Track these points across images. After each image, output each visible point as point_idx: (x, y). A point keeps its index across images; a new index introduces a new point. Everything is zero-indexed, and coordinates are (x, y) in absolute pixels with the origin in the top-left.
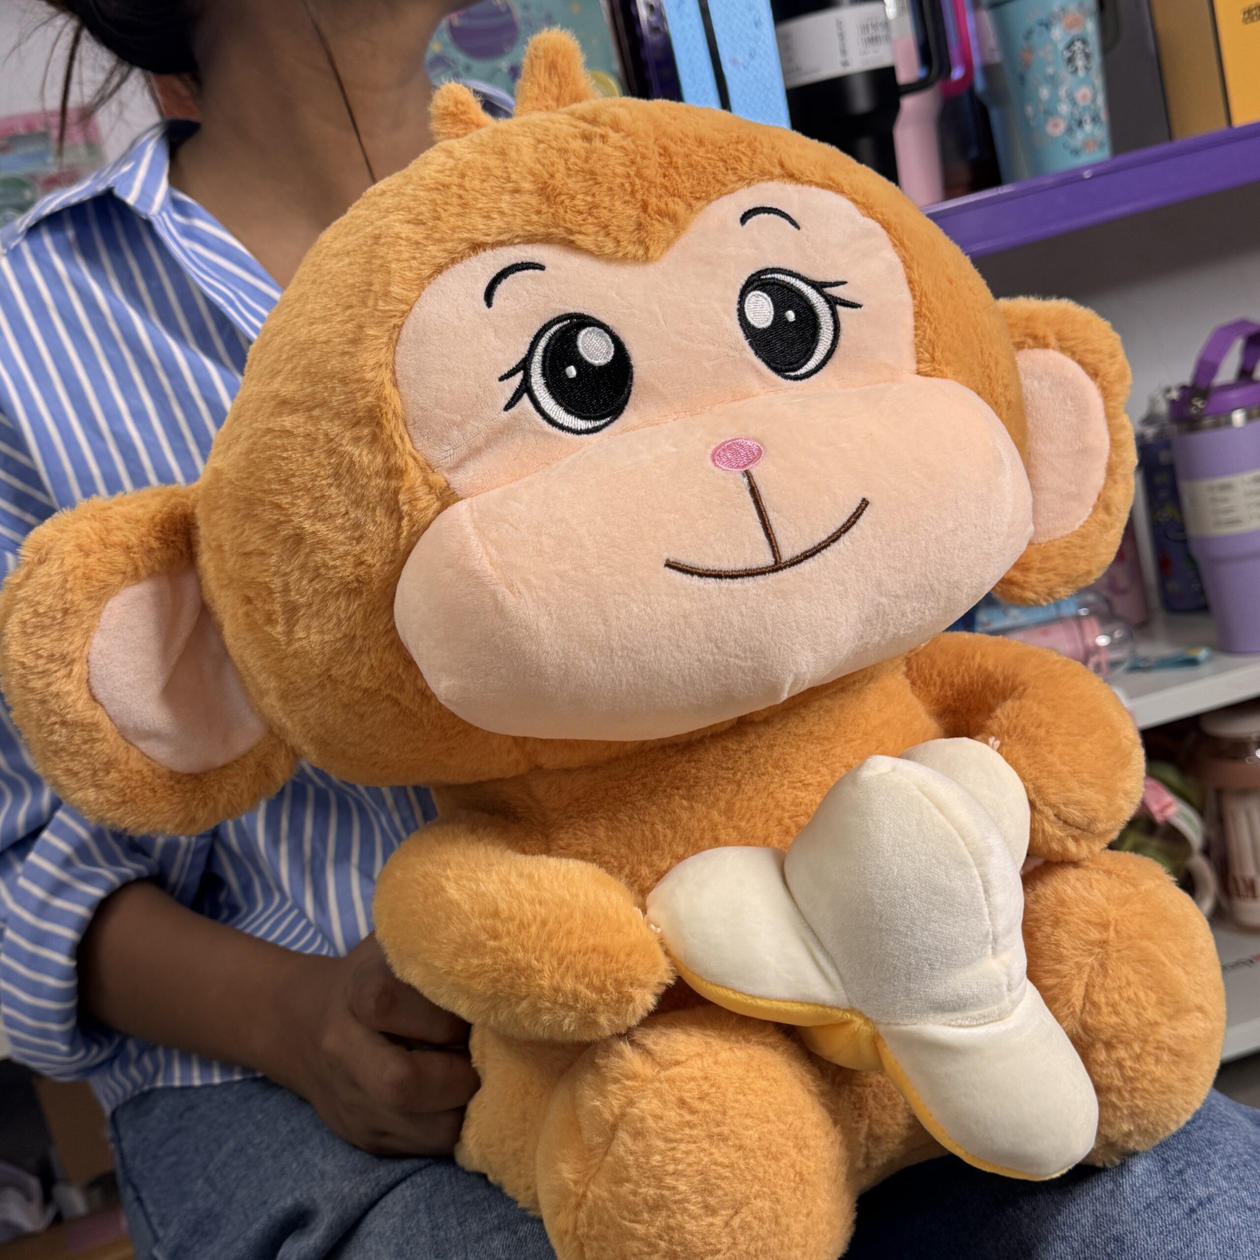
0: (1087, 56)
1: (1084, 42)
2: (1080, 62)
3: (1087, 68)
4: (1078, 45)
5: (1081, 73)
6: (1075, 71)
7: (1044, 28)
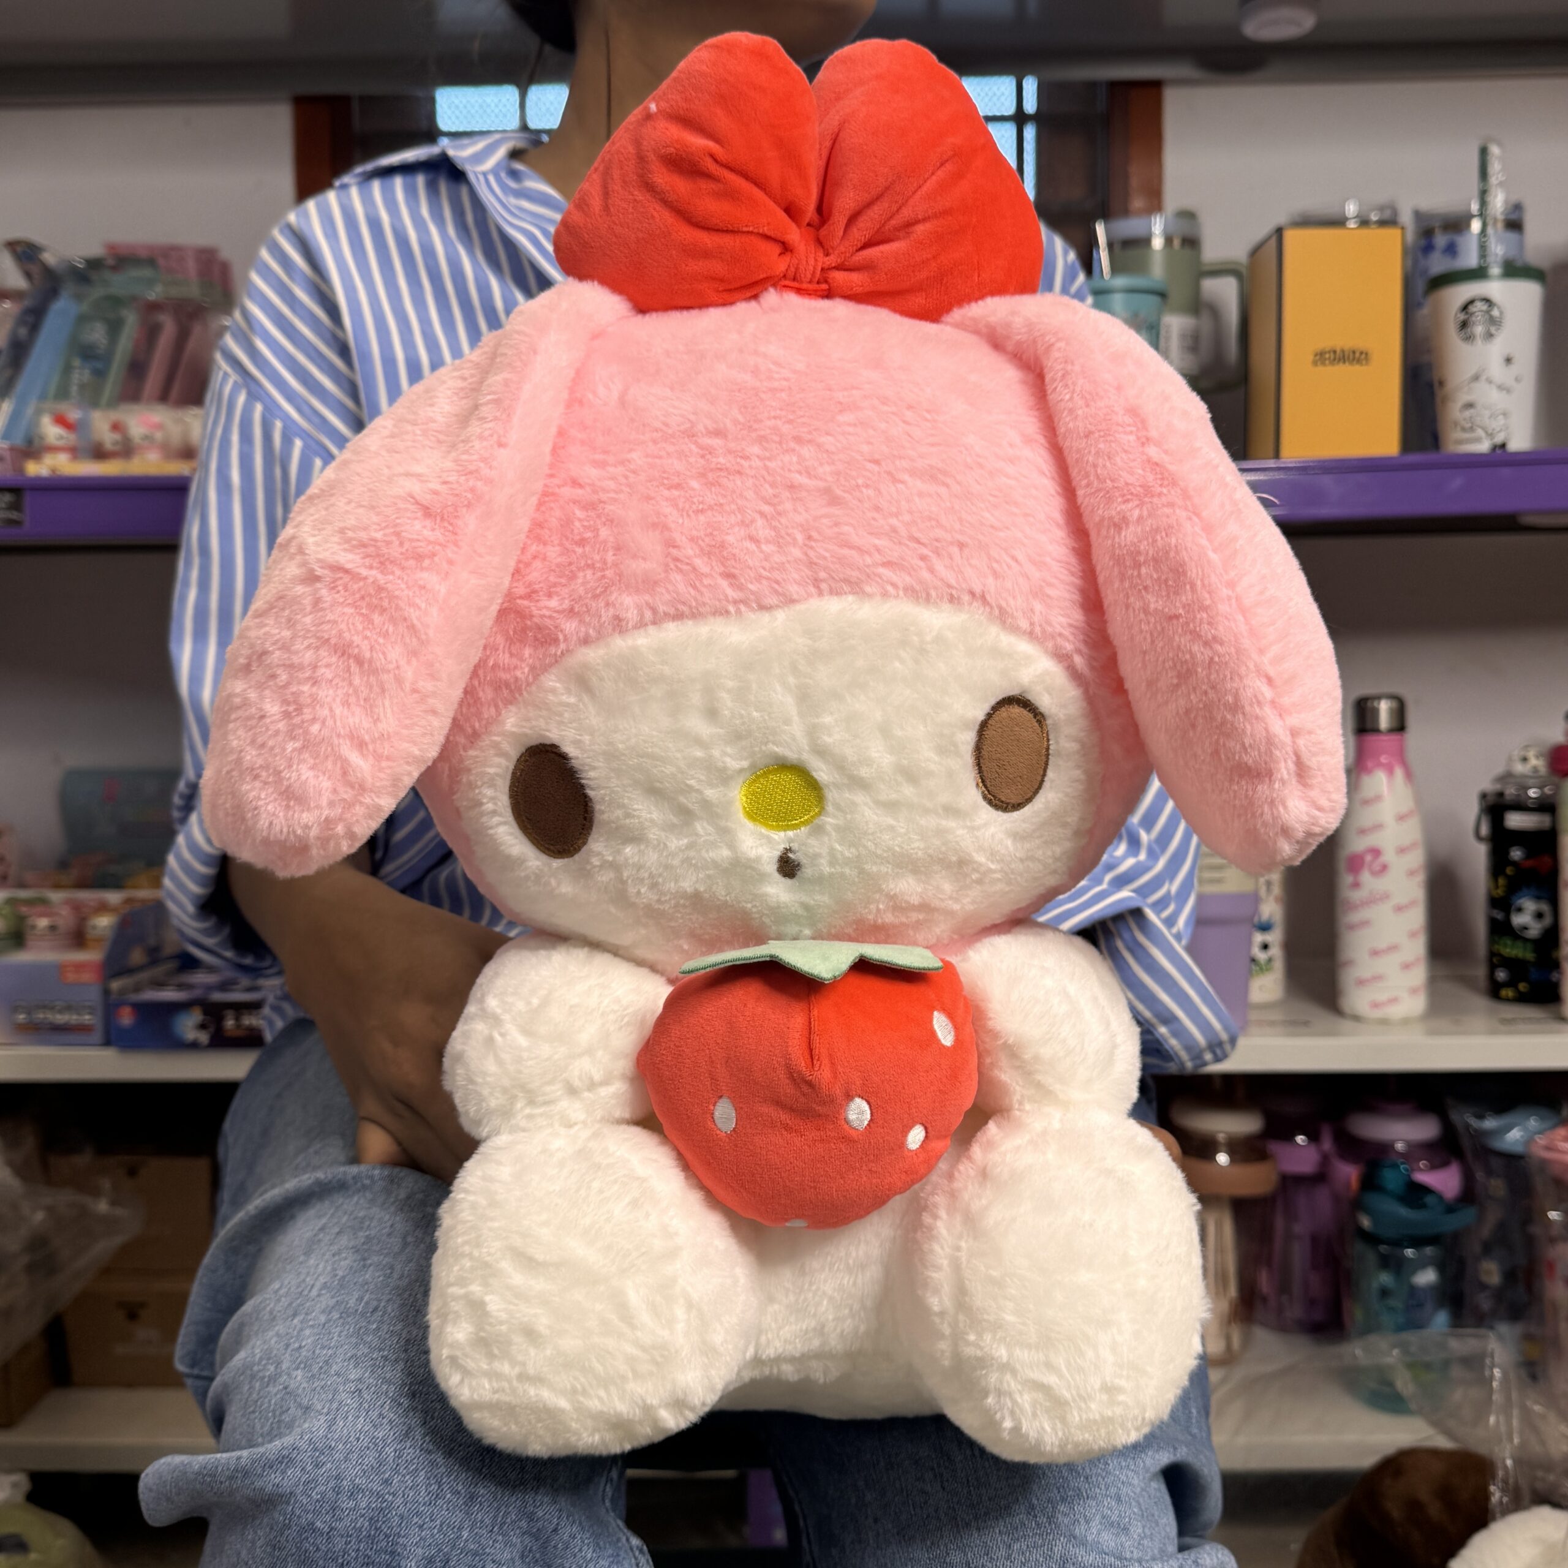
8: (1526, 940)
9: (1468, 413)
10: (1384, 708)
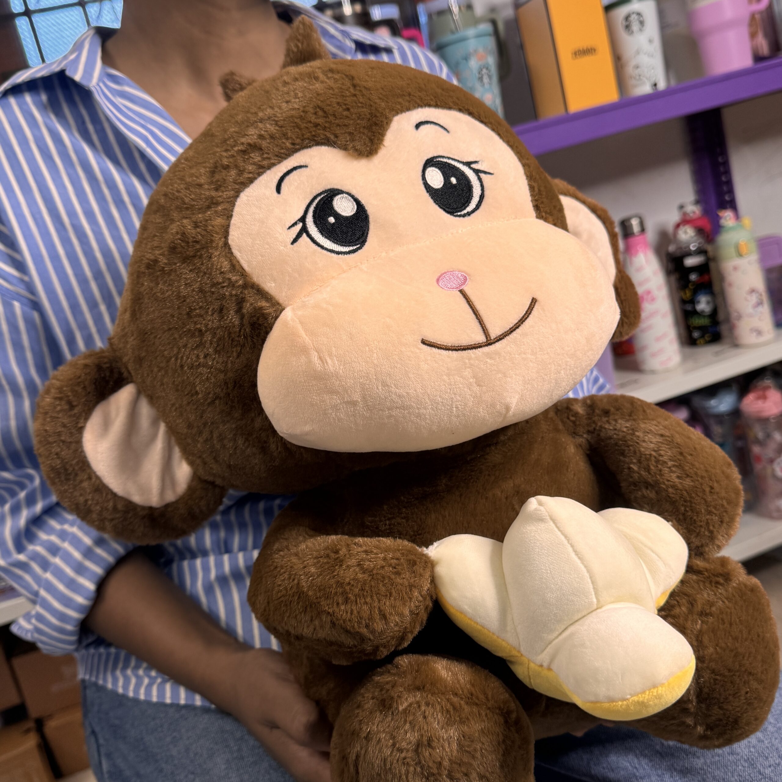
0: (490, 77)
1: (487, 69)
2: (486, 80)
3: (490, 84)
4: (484, 71)
5: (487, 86)
6: (483, 85)
7: (465, 61)
8: (704, 316)
9: (637, 72)
10: (635, 223)
